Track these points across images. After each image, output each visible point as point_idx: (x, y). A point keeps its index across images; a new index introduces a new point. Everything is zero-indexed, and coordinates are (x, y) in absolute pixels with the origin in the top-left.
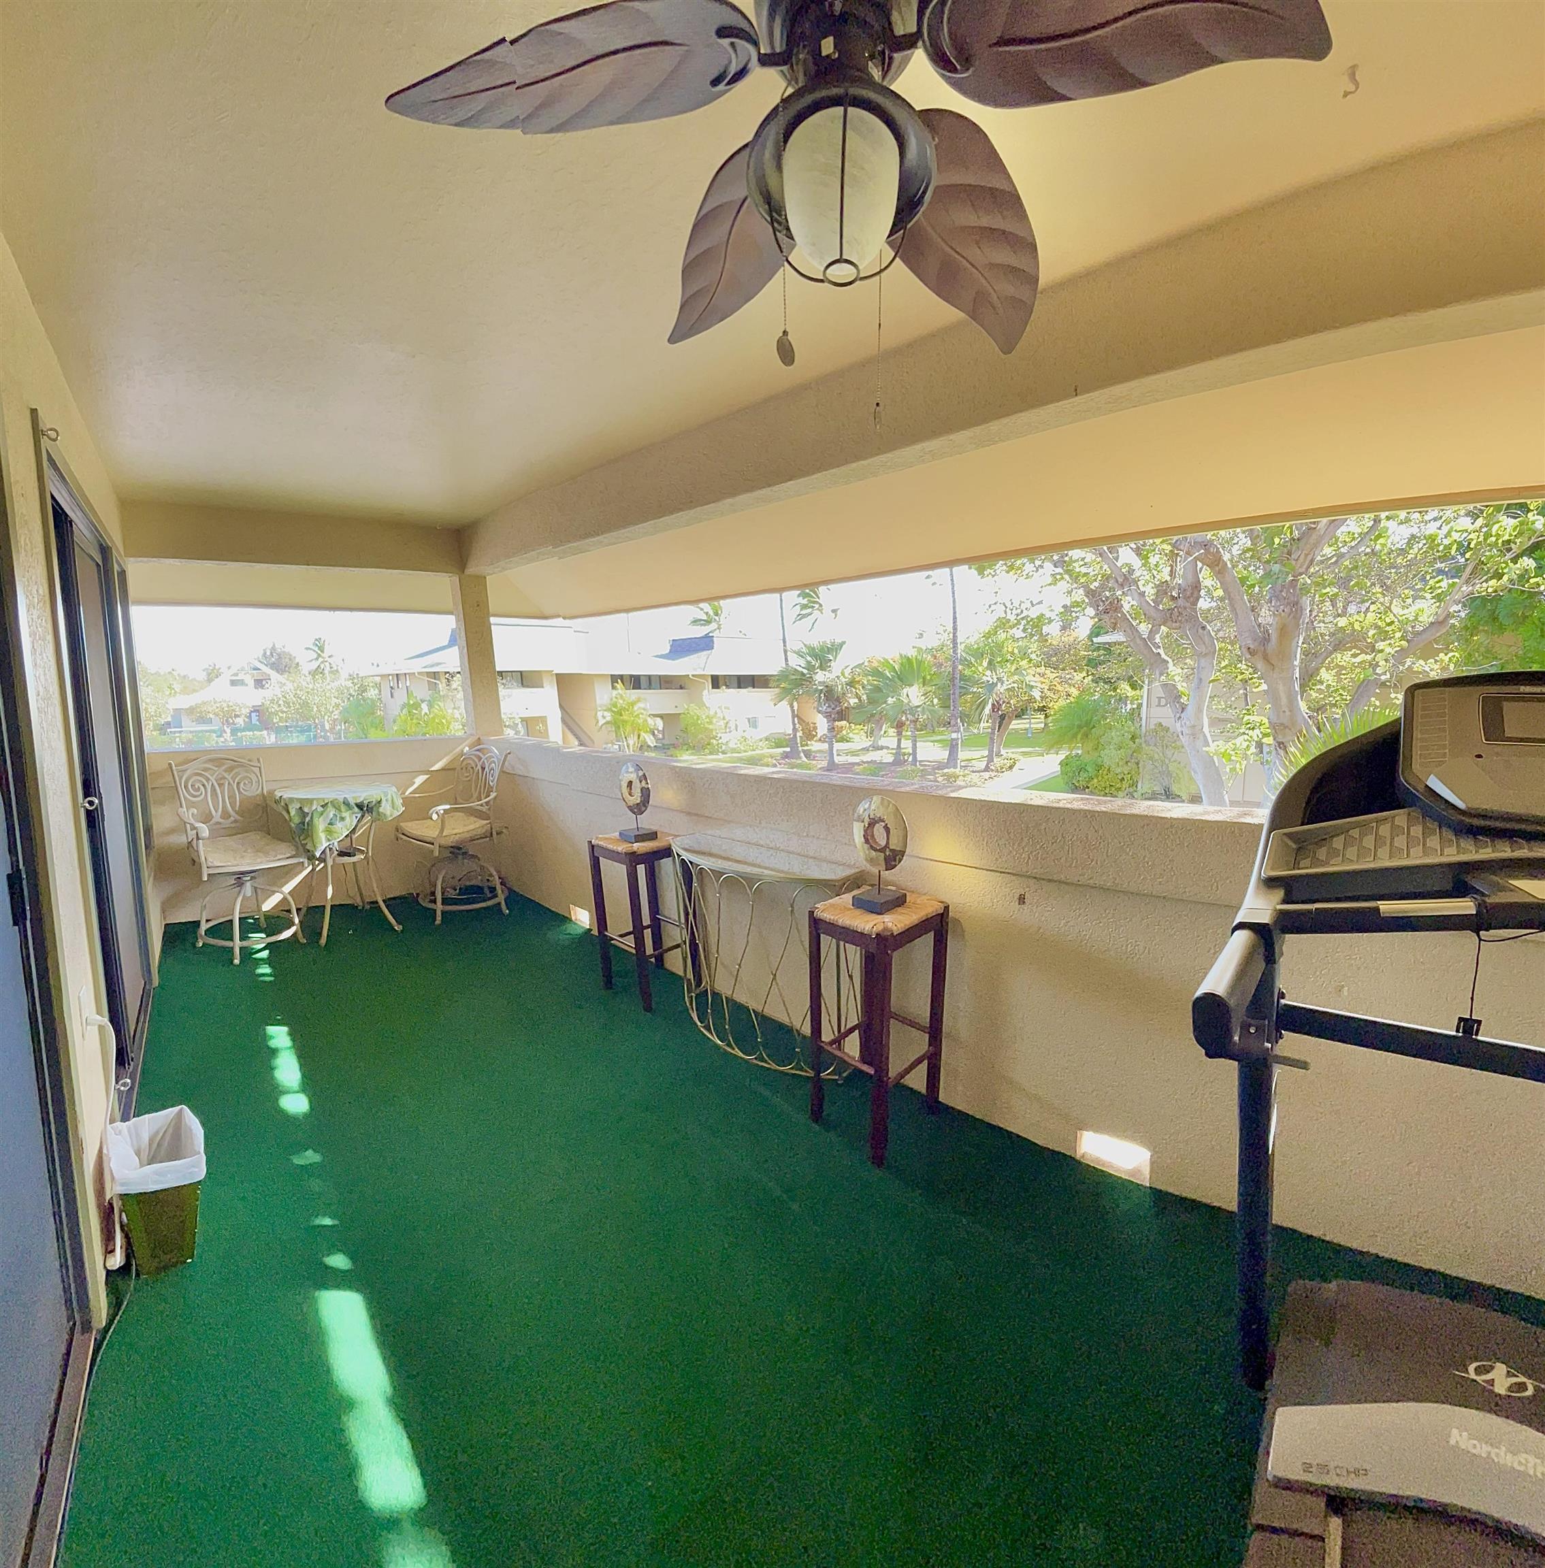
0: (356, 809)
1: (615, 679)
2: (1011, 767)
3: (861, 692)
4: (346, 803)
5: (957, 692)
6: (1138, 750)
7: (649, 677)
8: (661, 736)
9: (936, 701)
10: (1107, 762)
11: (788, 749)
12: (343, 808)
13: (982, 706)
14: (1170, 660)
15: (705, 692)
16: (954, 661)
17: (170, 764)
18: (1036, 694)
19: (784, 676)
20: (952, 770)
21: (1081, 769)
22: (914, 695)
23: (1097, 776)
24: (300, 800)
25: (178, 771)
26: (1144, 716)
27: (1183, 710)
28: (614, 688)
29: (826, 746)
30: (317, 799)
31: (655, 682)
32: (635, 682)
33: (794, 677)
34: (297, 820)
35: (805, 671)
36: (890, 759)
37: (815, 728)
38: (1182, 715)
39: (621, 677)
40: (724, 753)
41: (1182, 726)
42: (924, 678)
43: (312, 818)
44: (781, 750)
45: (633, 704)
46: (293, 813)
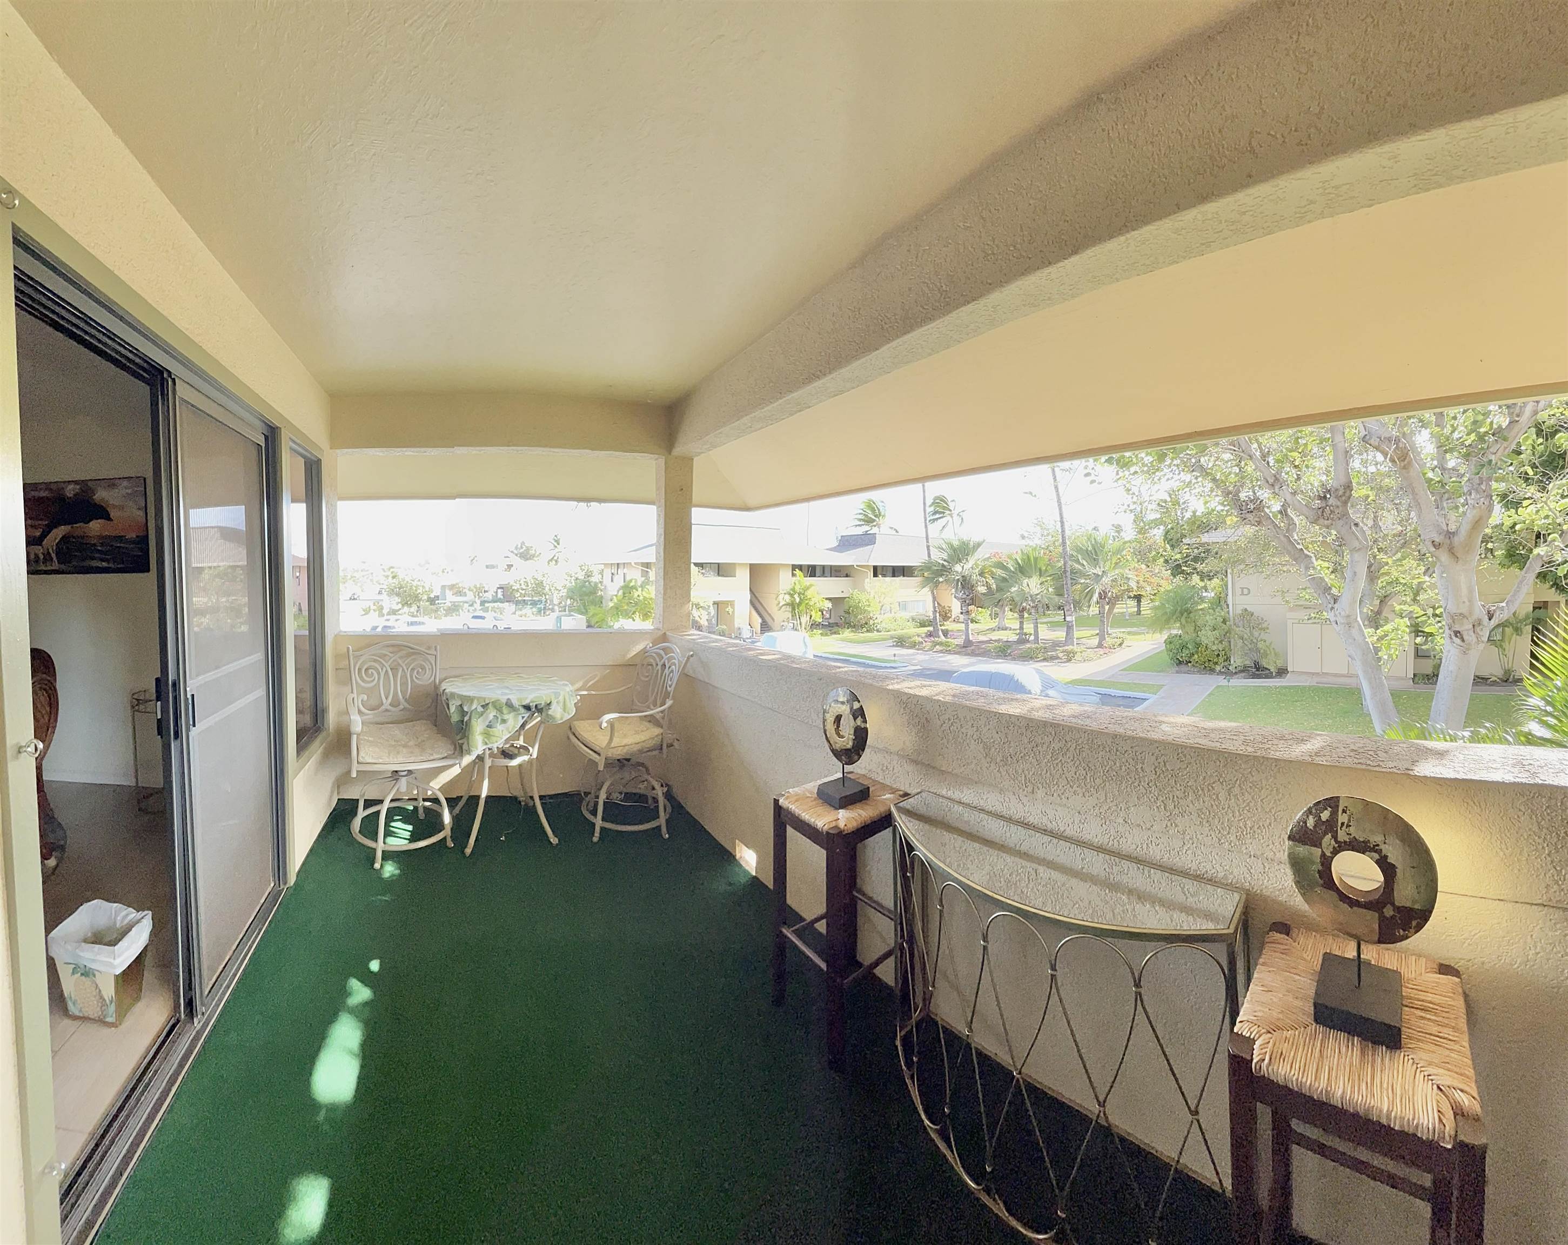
0: (522, 710)
1: (794, 567)
2: (1120, 645)
3: (991, 581)
4: (509, 705)
5: (1069, 582)
6: (1229, 631)
7: (824, 567)
8: (828, 616)
9: (1050, 590)
10: (1205, 641)
11: (931, 629)
12: (505, 710)
13: (1091, 593)
14: (1312, 555)
15: (867, 580)
16: (1064, 555)
17: (348, 648)
18: (1133, 584)
19: (927, 567)
20: (1071, 647)
21: (1184, 647)
22: (1033, 585)
23: (1197, 652)
24: (462, 698)
25: (355, 657)
26: (1230, 602)
27: (1335, 601)
28: (793, 575)
29: (962, 626)
30: (478, 699)
31: (827, 571)
32: (812, 571)
33: (936, 568)
34: (455, 718)
35: (945, 563)
36: (1015, 638)
37: (950, 611)
38: (1336, 606)
39: (800, 567)
40: (878, 631)
41: (1335, 616)
42: (1040, 570)
43: (470, 717)
44: (925, 629)
45: (808, 588)
46: (453, 709)
